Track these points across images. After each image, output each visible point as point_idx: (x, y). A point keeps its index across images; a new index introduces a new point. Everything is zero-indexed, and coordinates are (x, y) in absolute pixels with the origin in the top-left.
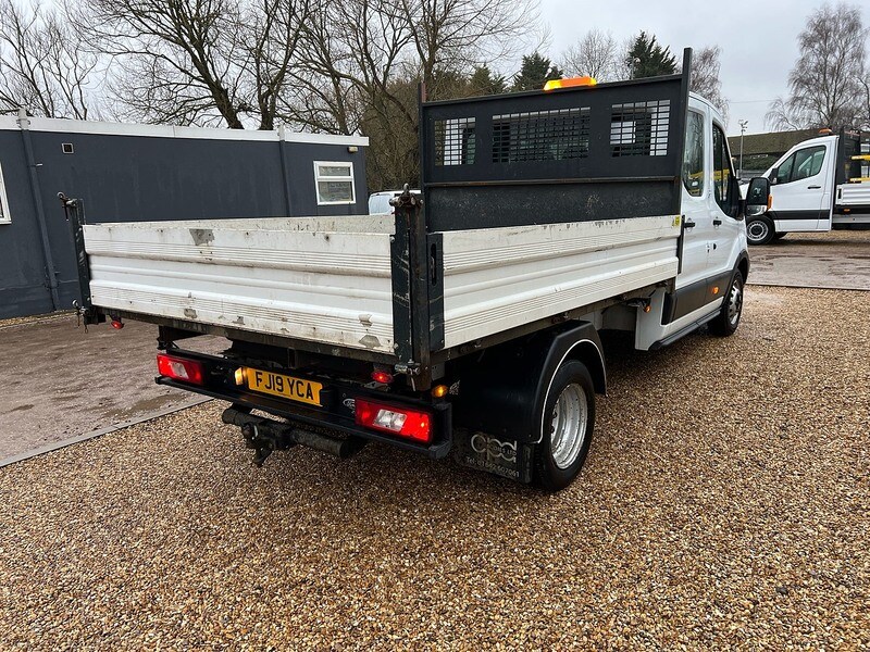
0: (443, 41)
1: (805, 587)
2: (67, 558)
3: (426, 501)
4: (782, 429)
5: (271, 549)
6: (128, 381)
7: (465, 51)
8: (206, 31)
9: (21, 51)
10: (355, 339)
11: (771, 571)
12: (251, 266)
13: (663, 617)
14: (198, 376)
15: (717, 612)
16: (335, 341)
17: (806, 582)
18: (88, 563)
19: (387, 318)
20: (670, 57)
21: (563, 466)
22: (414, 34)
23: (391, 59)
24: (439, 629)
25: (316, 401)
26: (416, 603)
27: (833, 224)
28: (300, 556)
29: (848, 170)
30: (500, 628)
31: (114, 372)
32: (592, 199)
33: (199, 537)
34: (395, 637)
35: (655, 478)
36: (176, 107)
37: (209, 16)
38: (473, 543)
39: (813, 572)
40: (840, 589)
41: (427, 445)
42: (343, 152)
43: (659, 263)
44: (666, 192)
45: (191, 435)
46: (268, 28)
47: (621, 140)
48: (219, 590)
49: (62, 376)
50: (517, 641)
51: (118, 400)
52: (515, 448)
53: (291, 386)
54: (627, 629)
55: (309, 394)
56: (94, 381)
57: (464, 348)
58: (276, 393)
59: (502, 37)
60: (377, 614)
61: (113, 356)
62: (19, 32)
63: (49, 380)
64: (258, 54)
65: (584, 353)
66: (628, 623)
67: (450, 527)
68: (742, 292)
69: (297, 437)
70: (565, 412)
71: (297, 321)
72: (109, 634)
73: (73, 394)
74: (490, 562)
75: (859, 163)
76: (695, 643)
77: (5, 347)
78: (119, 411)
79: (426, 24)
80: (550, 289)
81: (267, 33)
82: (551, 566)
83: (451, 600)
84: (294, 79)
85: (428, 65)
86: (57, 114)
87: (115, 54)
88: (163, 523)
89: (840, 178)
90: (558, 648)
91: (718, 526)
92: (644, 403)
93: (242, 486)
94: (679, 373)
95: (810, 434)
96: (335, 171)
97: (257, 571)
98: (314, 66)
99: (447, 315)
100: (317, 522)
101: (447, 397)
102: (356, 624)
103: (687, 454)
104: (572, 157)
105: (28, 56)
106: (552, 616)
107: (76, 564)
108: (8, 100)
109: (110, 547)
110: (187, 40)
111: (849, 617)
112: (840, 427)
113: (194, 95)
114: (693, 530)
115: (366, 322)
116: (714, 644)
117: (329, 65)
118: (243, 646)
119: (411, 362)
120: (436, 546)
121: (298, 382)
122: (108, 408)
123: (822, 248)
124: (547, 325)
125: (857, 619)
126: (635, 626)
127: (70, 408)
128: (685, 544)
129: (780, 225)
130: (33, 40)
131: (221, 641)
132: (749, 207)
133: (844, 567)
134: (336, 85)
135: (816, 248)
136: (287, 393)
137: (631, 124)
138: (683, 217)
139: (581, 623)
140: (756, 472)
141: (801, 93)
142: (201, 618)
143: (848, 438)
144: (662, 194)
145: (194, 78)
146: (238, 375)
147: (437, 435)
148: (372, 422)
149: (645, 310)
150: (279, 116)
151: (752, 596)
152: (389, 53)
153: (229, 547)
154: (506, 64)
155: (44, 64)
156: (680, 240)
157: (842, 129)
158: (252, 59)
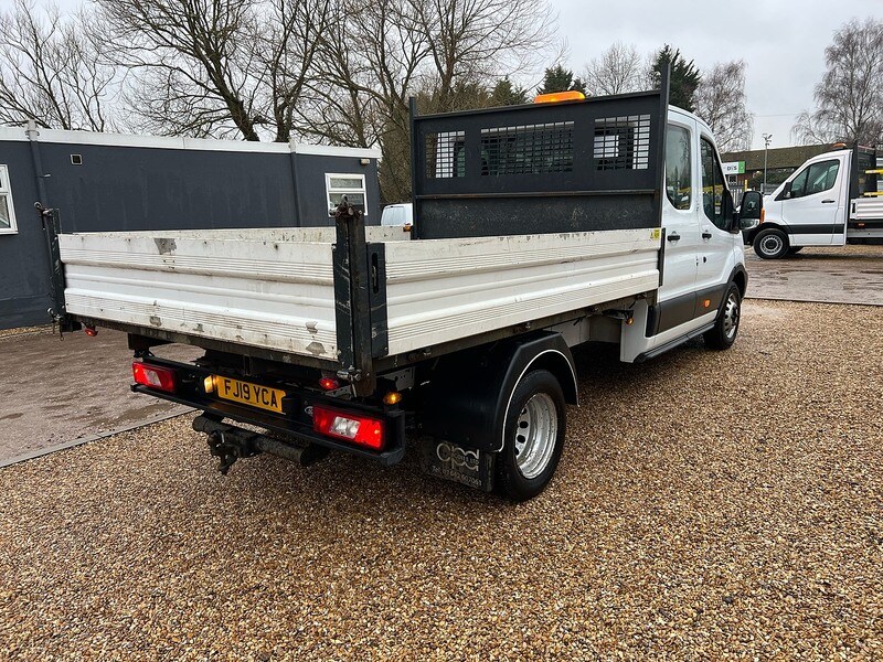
0: (462, 55)
1: (752, 596)
2: (30, 562)
3: (392, 509)
4: (761, 441)
5: (231, 555)
6: (120, 391)
7: (482, 64)
8: (223, 44)
9: (38, 64)
10: (302, 346)
11: (721, 581)
12: (210, 275)
13: (606, 625)
14: (171, 384)
15: (660, 620)
16: (284, 348)
17: (753, 592)
18: (50, 568)
19: (331, 325)
20: (694, 70)
21: (529, 475)
22: (433, 47)
23: (410, 72)
24: (382, 634)
25: (279, 409)
26: (365, 609)
27: (848, 239)
28: (258, 563)
29: (862, 185)
30: (443, 634)
31: (107, 381)
32: (577, 212)
33: (162, 542)
34: (338, 642)
35: (625, 489)
36: (192, 119)
37: (226, 29)
38: (431, 551)
39: (762, 583)
40: (787, 599)
41: (379, 451)
42: (355, 165)
43: (635, 275)
44: (646, 206)
45: (173, 443)
46: (285, 41)
47: (604, 153)
48: (173, 595)
49: (56, 385)
50: (457, 646)
51: (107, 409)
52: (477, 457)
53: (257, 395)
54: (568, 635)
55: (274, 402)
56: (86, 390)
57: (412, 356)
58: (243, 401)
59: (520, 51)
60: (325, 619)
61: (109, 365)
62: (37, 45)
63: (42, 389)
64: (275, 67)
65: (551, 363)
66: (570, 630)
67: (411, 535)
68: (739, 305)
69: (262, 444)
70: (536, 422)
71: (250, 328)
72: (58, 636)
73: (63, 403)
74: (444, 570)
75: (875, 177)
76: (633, 649)
77: (3, 356)
78: (106, 420)
79: (444, 38)
80: (510, 299)
81: (284, 45)
82: (505, 574)
83: (399, 606)
84: (311, 91)
85: (447, 78)
86: (74, 126)
87: (130, 67)
88: (129, 529)
89: (854, 193)
90: (497, 653)
91: (678, 537)
92: (627, 415)
93: (213, 494)
94: (669, 386)
95: (788, 447)
96: (348, 183)
97: (213, 577)
98: (332, 79)
99: (391, 323)
100: (281, 530)
101: (399, 405)
102: (302, 628)
103: (661, 465)
104: (559, 170)
105: (46, 68)
106: (496, 622)
107: (37, 568)
108: (25, 111)
109: (73, 552)
110: (204, 53)
111: (790, 627)
112: (819, 441)
113: (210, 106)
114: (652, 540)
115: (312, 329)
116: (651, 651)
117: (347, 77)
118: (188, 649)
119: (351, 368)
120: (394, 554)
121: (264, 390)
122: (96, 417)
123: (836, 263)
124: (508, 335)
125: (798, 629)
126: (577, 633)
127: (58, 417)
128: (641, 554)
129: (795, 239)
130: (51, 51)
131: (166, 644)
132: (742, 221)
133: (795, 577)
134: (354, 97)
135: (830, 263)
136: (253, 401)
137: (613, 138)
138: (664, 230)
139: (523, 630)
140: (726, 483)
141: (830, 107)
142: (150, 622)
143: (825, 452)
144: (643, 207)
145: (210, 90)
146: (208, 383)
147: (390, 441)
148: (329, 429)
149: (627, 322)
150: (295, 128)
151: (697, 604)
152: (408, 66)
153: (190, 553)
154: (524, 77)
155: (62, 75)
156: (661, 253)
157: (856, 143)
158: (269, 72)
